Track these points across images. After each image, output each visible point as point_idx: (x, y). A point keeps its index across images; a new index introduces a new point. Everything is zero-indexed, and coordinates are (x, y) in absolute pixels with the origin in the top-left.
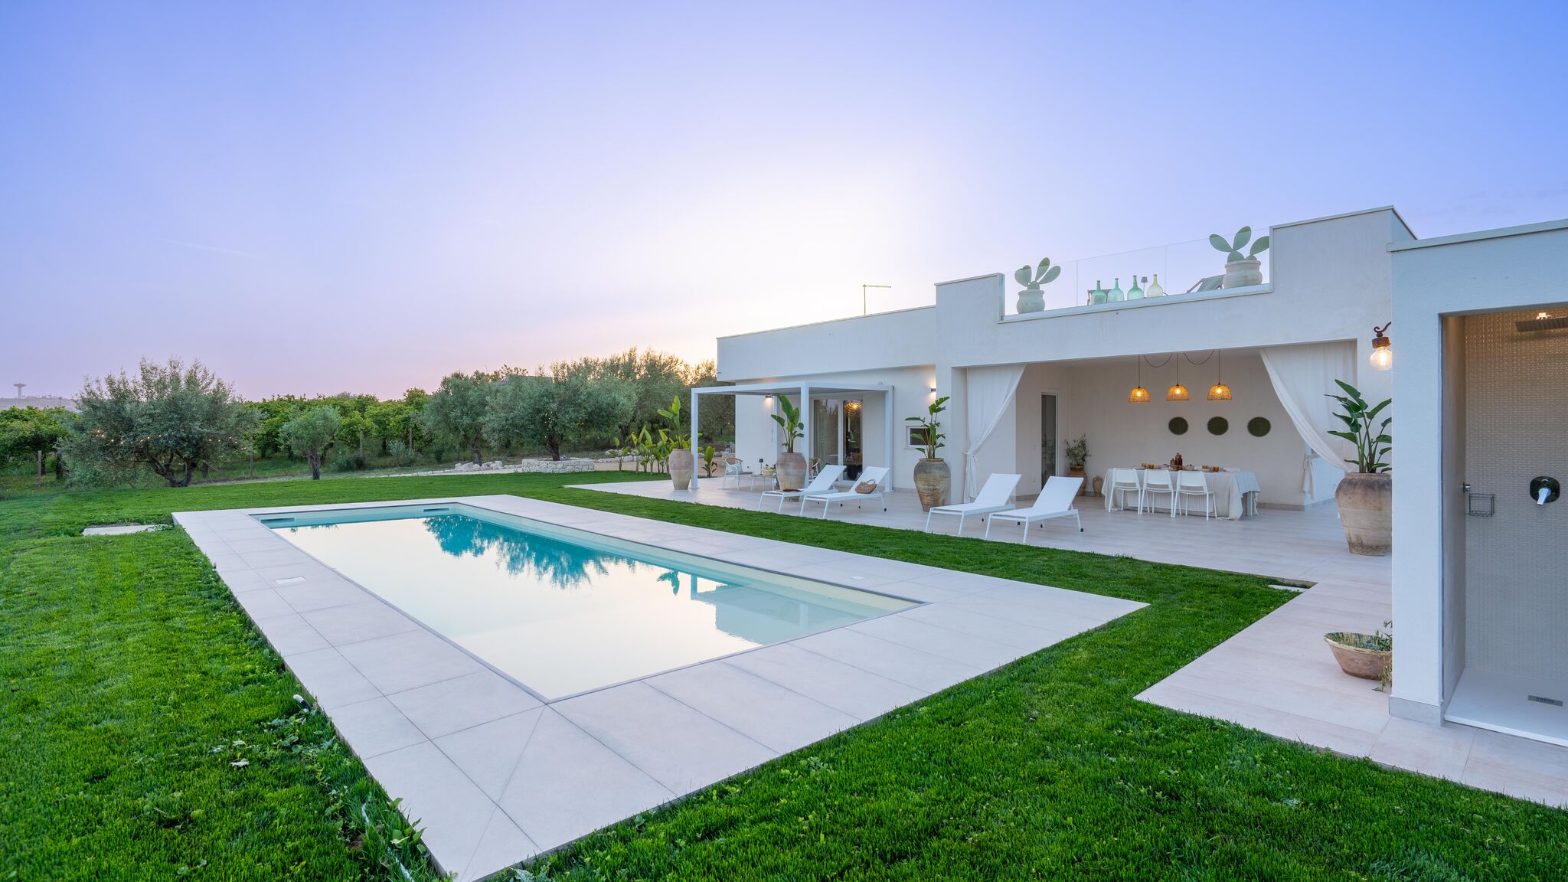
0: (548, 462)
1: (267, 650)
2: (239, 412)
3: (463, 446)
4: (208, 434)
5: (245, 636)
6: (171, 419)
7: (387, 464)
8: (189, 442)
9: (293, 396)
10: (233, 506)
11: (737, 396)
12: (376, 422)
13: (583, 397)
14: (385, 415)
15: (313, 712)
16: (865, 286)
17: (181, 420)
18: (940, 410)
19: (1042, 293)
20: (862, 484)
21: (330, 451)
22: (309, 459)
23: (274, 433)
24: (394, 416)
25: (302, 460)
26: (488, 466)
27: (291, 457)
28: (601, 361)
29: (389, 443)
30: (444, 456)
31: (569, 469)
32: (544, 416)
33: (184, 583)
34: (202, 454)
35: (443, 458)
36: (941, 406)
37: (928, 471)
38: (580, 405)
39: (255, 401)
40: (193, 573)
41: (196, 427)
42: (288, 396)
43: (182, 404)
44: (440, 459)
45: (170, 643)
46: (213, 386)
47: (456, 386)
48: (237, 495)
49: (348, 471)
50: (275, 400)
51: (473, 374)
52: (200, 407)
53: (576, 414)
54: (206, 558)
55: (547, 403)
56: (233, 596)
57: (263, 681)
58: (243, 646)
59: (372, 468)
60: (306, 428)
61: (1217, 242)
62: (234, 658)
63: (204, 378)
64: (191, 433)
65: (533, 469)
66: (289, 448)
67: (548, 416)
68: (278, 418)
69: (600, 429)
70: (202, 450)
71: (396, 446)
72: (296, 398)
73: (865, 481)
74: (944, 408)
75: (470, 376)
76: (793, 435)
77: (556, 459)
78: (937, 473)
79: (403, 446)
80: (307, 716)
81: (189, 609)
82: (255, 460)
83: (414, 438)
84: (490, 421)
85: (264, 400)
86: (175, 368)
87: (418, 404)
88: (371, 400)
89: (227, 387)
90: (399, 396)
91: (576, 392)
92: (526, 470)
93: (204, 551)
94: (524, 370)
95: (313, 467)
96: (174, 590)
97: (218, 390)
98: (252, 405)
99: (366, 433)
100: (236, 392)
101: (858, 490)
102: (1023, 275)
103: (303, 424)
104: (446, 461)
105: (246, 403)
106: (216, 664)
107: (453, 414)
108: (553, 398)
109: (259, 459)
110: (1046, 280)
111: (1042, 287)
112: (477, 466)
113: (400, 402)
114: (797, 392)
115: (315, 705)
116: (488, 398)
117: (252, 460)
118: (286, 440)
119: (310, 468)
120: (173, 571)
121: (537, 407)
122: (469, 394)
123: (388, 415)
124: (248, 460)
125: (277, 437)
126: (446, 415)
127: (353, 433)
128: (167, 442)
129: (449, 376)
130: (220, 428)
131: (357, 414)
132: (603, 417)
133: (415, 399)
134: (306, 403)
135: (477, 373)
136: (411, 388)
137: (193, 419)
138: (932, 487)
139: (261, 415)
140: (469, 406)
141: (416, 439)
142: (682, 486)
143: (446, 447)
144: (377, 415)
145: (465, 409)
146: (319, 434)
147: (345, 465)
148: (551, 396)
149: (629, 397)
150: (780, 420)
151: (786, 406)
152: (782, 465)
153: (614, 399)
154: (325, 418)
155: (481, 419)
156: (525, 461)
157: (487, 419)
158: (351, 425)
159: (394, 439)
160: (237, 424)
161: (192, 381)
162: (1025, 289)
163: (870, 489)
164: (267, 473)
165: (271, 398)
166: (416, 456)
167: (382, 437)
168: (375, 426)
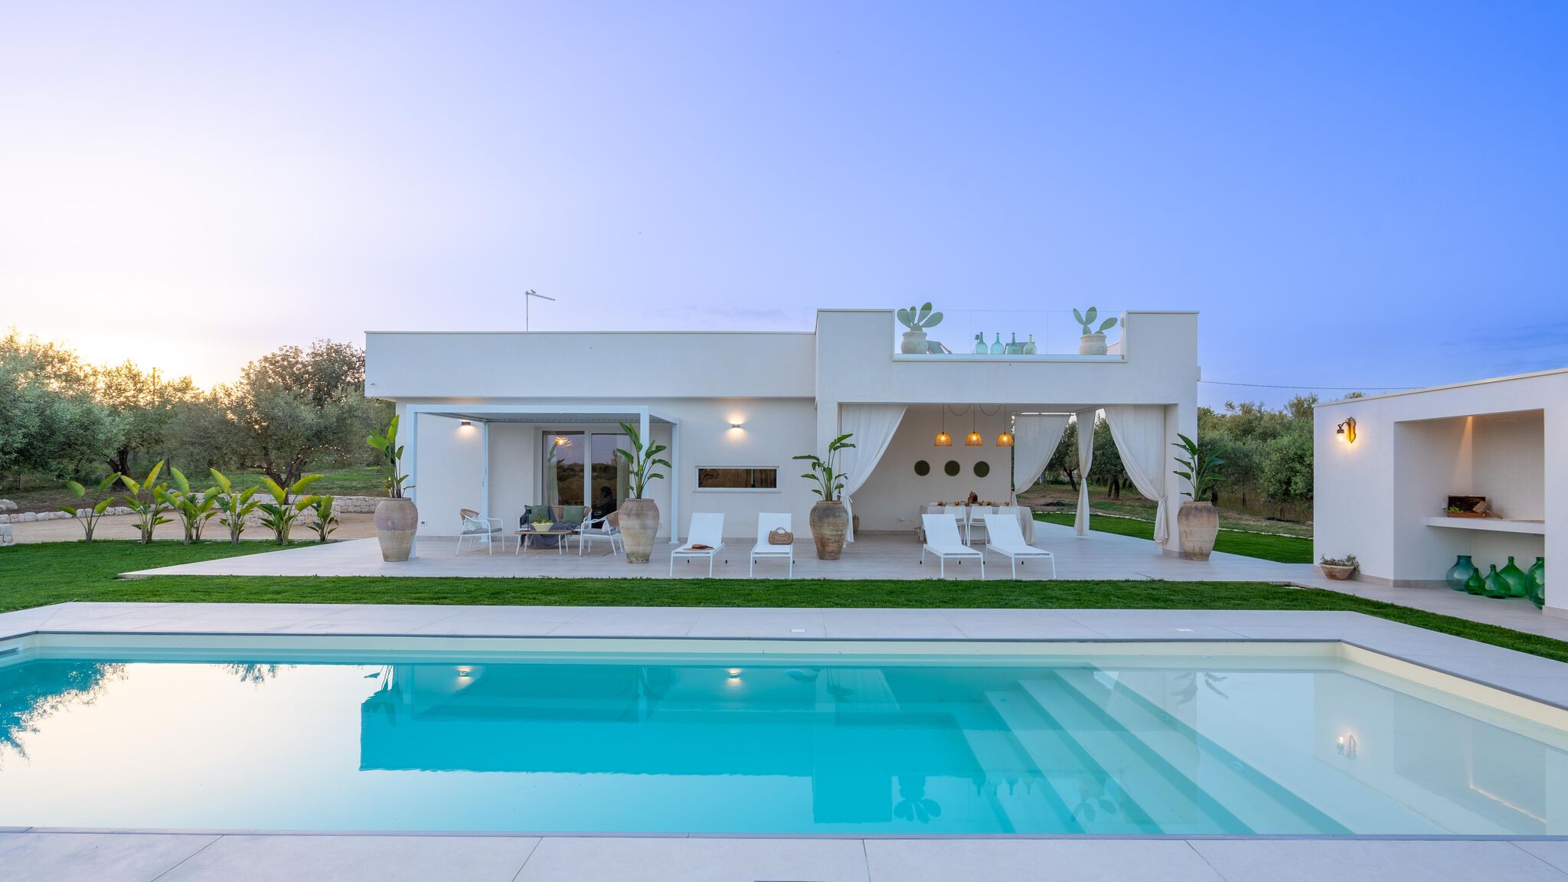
101: (773, 541)
102: (908, 316)
110: (928, 324)
111: (926, 330)
138: (840, 532)
152: (638, 515)
162: (909, 330)
163: (787, 538)
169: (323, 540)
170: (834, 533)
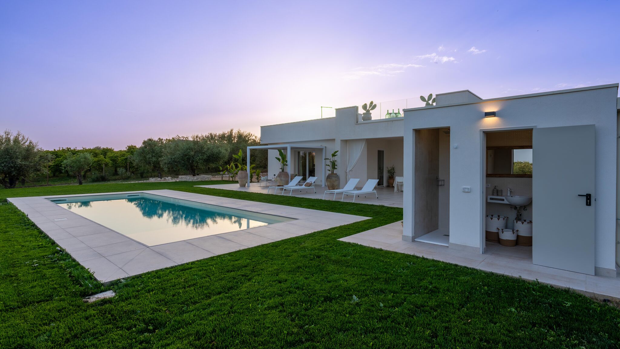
0: (190, 177)
1: (48, 239)
2: (41, 155)
3: (153, 171)
4: (24, 165)
5: (40, 236)
6: (6, 158)
7: (117, 178)
8: (15, 168)
9: (70, 148)
10: (36, 195)
11: (268, 150)
12: (111, 160)
13: (205, 150)
14: (116, 157)
15: (64, 253)
16: (322, 107)
17: (11, 158)
18: (335, 156)
19: (371, 113)
20: (307, 183)
21: (88, 173)
22: (77, 177)
23: (59, 165)
24: (120, 157)
25: (74, 177)
26: (165, 179)
27: (69, 176)
28: (218, 134)
29: (118, 169)
30: (145, 175)
31: (199, 180)
32: (188, 157)
33: (13, 221)
34: (21, 174)
35: (144, 176)
36: (336, 154)
37: (331, 178)
38: (204, 153)
39: (50, 150)
40: (17, 218)
41: (19, 161)
42: (67, 148)
43: (12, 151)
44: (142, 176)
45: (8, 239)
46: (27, 144)
47: (150, 144)
48: (39, 191)
49: (97, 182)
50: (61, 150)
51: (157, 139)
52: (20, 153)
53: (202, 156)
54: (23, 213)
55: (189, 152)
56: (35, 225)
57: (46, 247)
58: (38, 239)
59: (109, 180)
60: (76, 163)
61: (422, 98)
62: (35, 242)
63: (23, 140)
64: (16, 164)
65: (184, 180)
66: (67, 172)
67: (190, 158)
68: (62, 158)
69: (213, 163)
70: (21, 172)
71: (121, 170)
72: (72, 149)
73: (308, 182)
74: (337, 155)
75: (156, 140)
76: (284, 165)
77: (194, 175)
78: (334, 179)
79: (124, 171)
80: (61, 254)
81: (16, 229)
82: (50, 177)
83: (129, 168)
84: (164, 160)
85: (55, 150)
86: (8, 135)
87: (132, 152)
88: (111, 150)
89: (34, 144)
90: (124, 148)
91: (202, 147)
92: (181, 180)
93: (22, 210)
94: (186, 138)
95: (79, 180)
96: (9, 224)
97: (30, 145)
98: (48, 152)
99: (106, 165)
100: (39, 146)
101: (305, 185)
102: (365, 107)
103: (74, 161)
104: (145, 177)
105: (45, 151)
106: (27, 243)
107: (148, 156)
108: (192, 150)
109: (52, 177)
110: (372, 109)
111: (371, 111)
112: (159, 179)
113: (125, 151)
114: (285, 149)
115: (65, 251)
116: (163, 150)
117: (48, 178)
118: (65, 168)
119: (78, 180)
120: (8, 218)
121: (185, 154)
122: (156, 148)
123: (118, 157)
124: (46, 177)
125: (61, 166)
126: (145, 157)
127: (100, 165)
128: (4, 168)
129: (146, 140)
130: (31, 162)
131: (102, 157)
132: (214, 158)
133: (131, 149)
134: (77, 151)
135: (159, 139)
136: (130, 145)
137: (17, 158)
138: (332, 184)
139: (52, 157)
140: (155, 153)
141: (131, 168)
142: (243, 186)
143: (145, 171)
144: (112, 157)
145: (154, 154)
146: (82, 165)
147: (96, 179)
148: (192, 149)
149: (226, 150)
150: (279, 159)
151: (281, 154)
152: (279, 176)
153: (220, 150)
154: (85, 158)
155: (160, 159)
156: (180, 176)
157: (163, 159)
158: (98, 161)
159: (121, 167)
160: (39, 160)
161: (16, 141)
162: (365, 112)
163: (310, 185)
164: (56, 183)
165: (58, 149)
166: (131, 175)
167: (115, 167)
168: (111, 162)
169: (258, 182)
170: (330, 184)
